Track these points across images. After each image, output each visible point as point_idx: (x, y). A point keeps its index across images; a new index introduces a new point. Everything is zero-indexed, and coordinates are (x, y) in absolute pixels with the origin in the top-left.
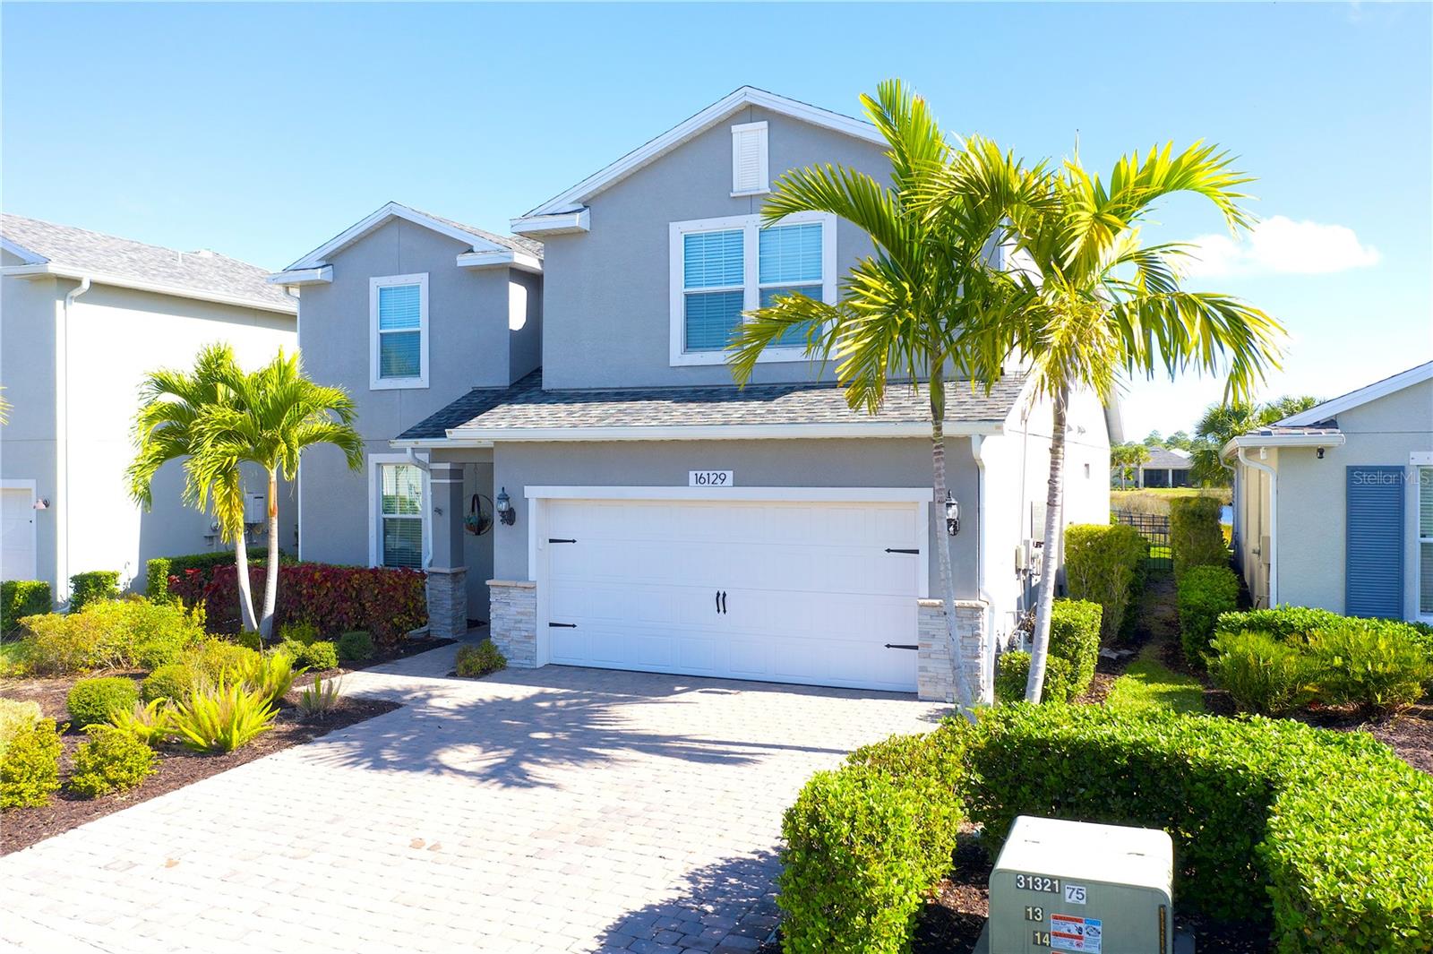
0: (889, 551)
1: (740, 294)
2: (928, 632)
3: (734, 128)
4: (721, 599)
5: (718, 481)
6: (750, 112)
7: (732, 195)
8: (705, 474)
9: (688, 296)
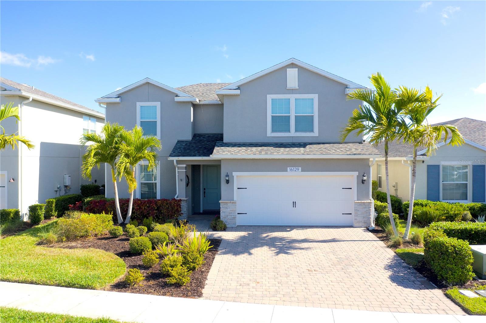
0: (343, 188)
1: (289, 117)
2: (357, 210)
3: (288, 69)
4: (294, 204)
5: (297, 170)
6: (293, 65)
7: (287, 88)
8: (293, 168)
9: (272, 116)
